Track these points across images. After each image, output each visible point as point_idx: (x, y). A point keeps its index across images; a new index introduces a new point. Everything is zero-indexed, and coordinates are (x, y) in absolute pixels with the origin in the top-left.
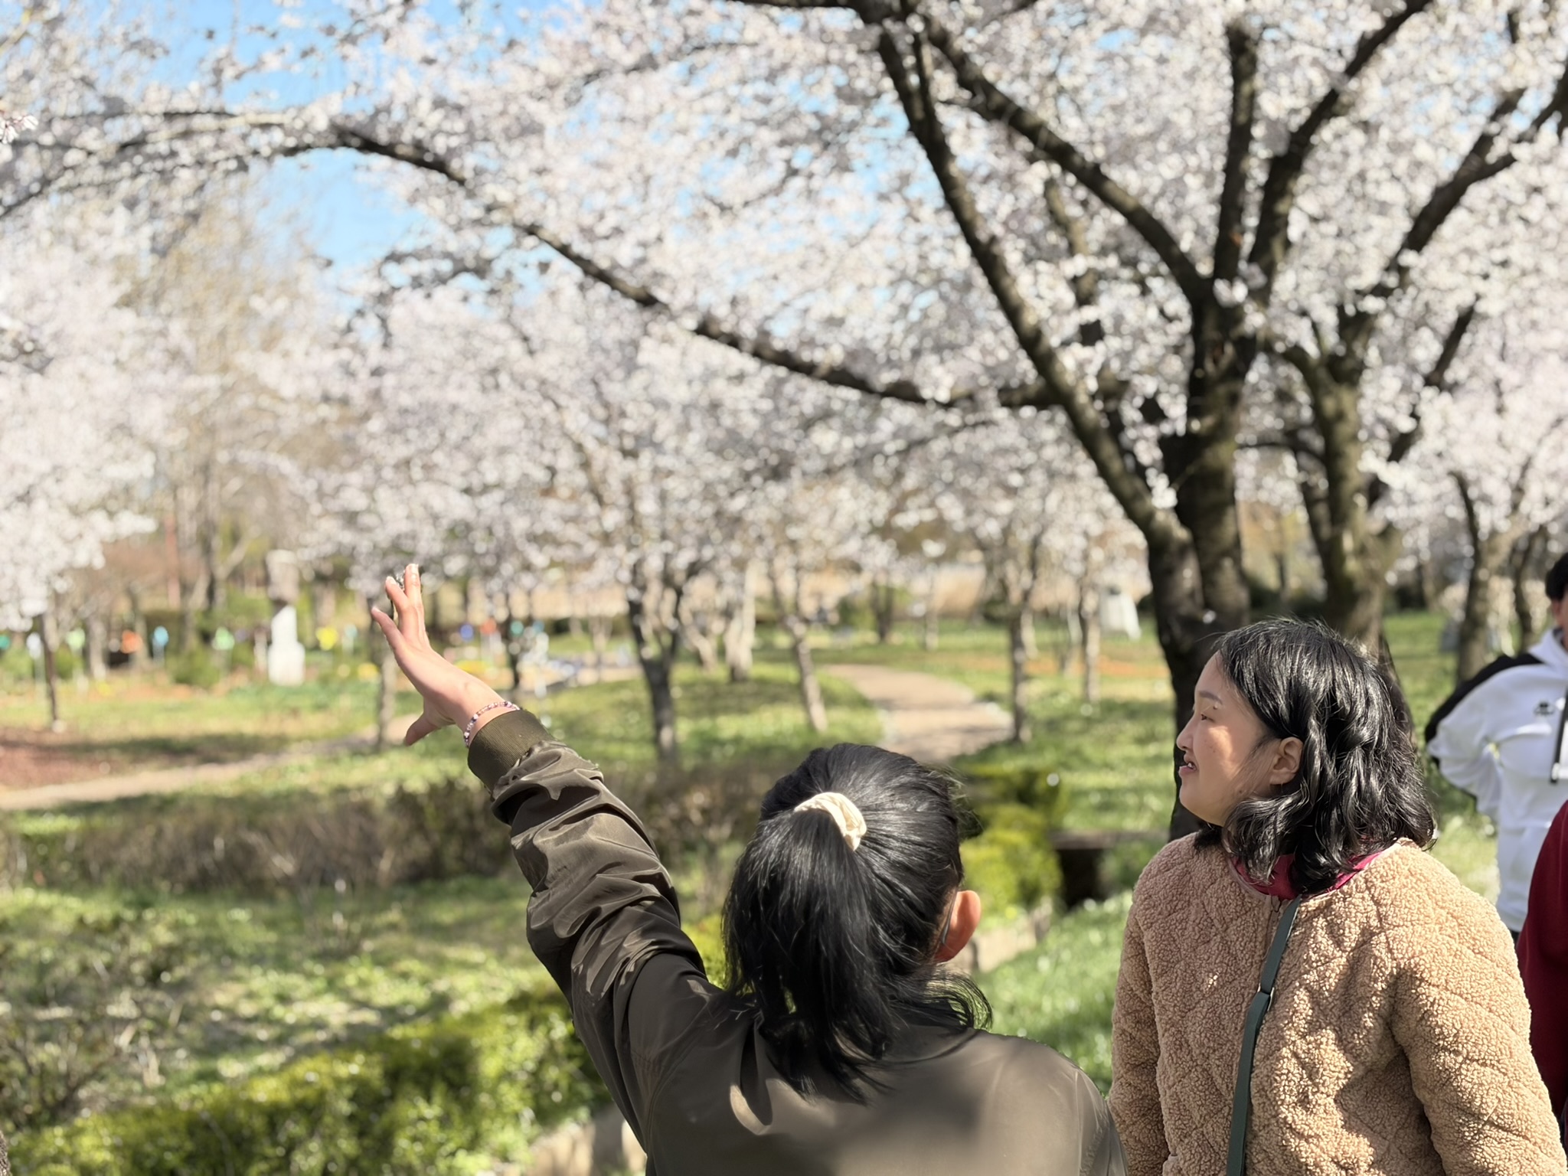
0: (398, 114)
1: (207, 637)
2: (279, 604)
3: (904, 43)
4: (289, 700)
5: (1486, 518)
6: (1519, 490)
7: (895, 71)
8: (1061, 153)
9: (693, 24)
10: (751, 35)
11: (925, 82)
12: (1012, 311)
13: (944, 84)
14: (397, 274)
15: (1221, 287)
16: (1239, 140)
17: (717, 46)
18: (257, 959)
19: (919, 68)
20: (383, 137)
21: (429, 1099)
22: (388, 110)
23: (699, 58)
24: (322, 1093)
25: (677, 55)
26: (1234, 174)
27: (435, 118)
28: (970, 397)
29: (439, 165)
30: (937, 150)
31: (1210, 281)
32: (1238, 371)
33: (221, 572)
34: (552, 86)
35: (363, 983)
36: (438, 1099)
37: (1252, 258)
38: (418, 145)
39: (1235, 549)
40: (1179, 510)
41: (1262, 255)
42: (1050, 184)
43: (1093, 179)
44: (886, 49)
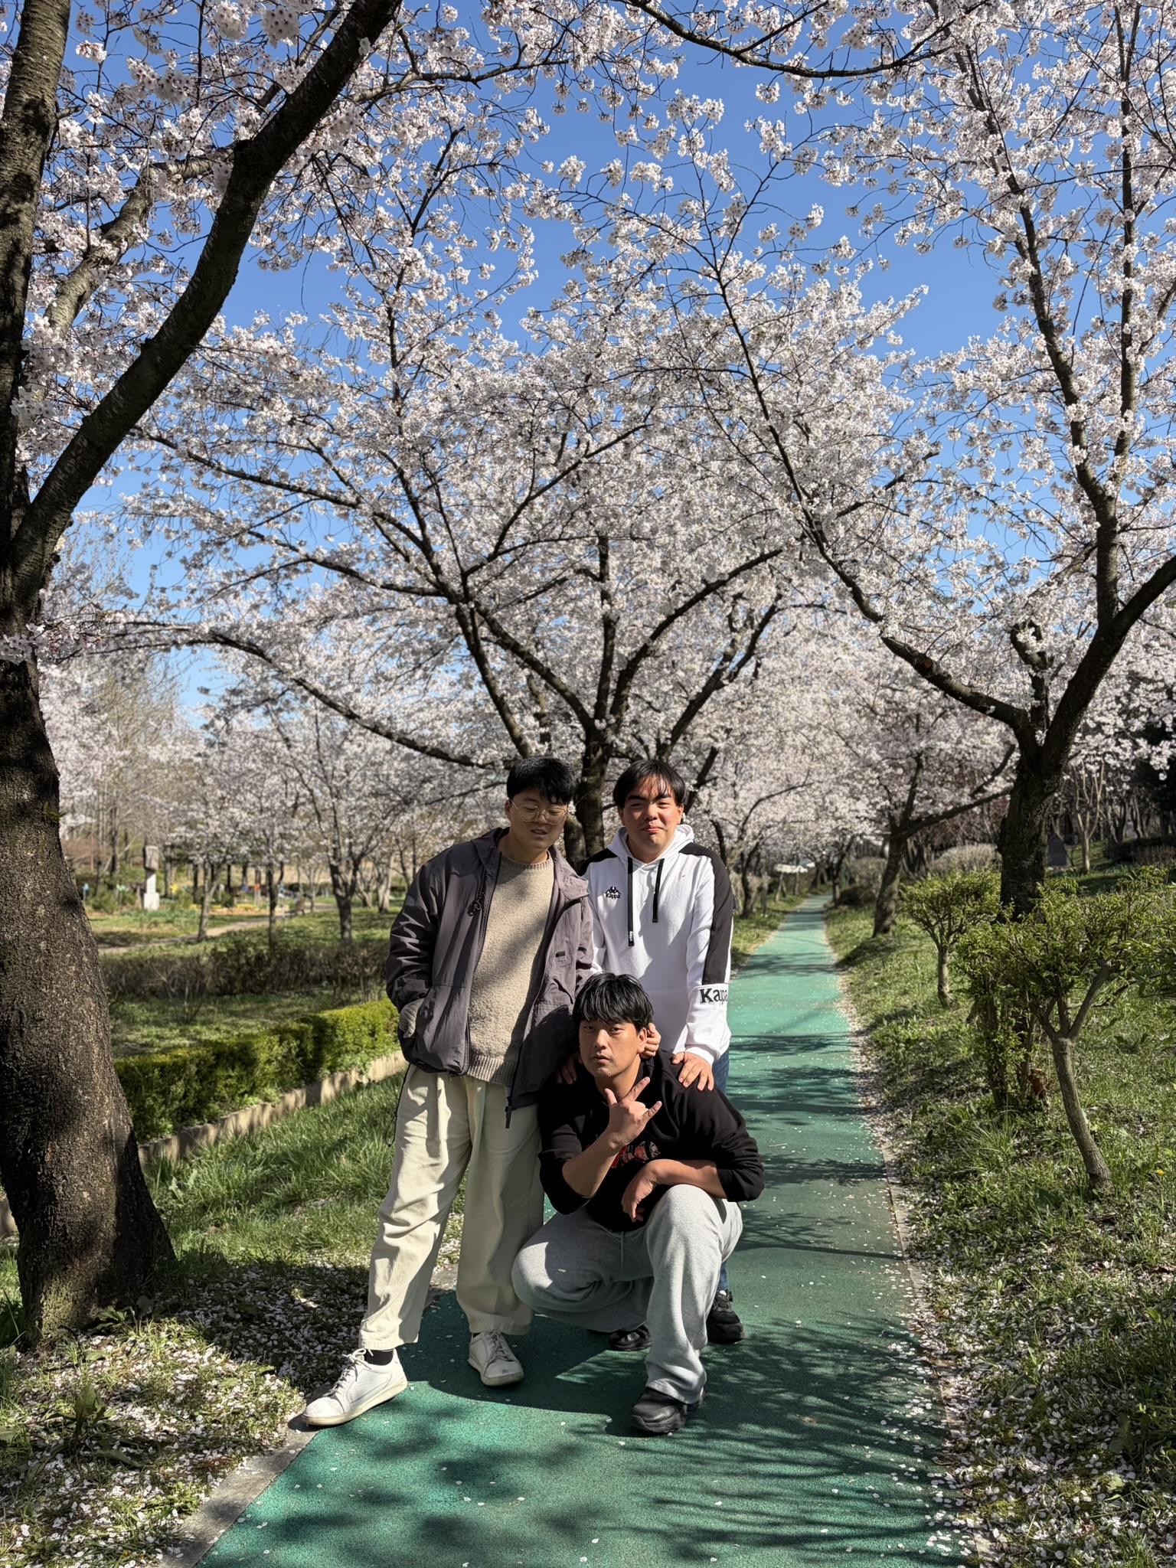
0: (242, 629)
1: (111, 887)
2: (150, 871)
3: (467, 612)
4: (153, 918)
5: (728, 843)
6: (743, 831)
7: (463, 625)
8: (534, 664)
9: (376, 599)
10: (402, 606)
11: (475, 630)
12: (510, 728)
13: (484, 631)
14: (236, 700)
15: (597, 722)
16: (607, 662)
17: (386, 609)
18: (146, 1022)
19: (473, 624)
20: (233, 637)
21: (233, 1069)
22: (238, 627)
23: (378, 614)
24: (185, 1061)
25: (370, 611)
26: (604, 678)
27: (258, 632)
28: (492, 764)
29: (260, 653)
30: (481, 660)
31: (593, 720)
32: (603, 761)
33: (119, 856)
34: (310, 621)
35: (199, 1033)
36: (237, 1069)
37: (612, 712)
38: (250, 643)
39: (601, 833)
40: (576, 814)
41: (617, 709)
42: (530, 677)
43: (548, 676)
44: (459, 615)
